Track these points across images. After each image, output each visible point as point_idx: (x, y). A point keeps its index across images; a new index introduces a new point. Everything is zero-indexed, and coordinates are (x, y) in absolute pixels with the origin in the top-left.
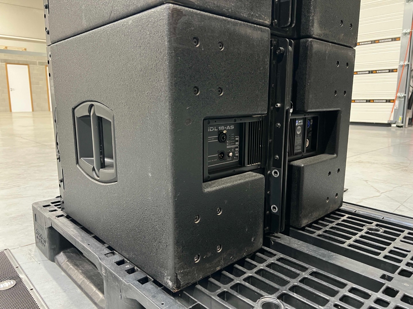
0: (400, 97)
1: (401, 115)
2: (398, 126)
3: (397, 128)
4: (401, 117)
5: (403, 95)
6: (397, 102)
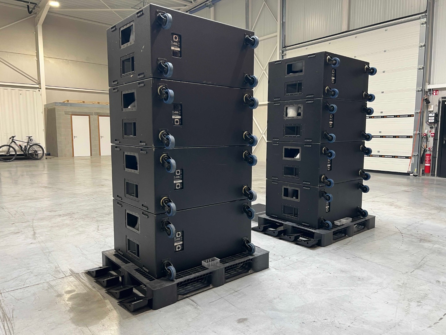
0: (414, 155)
1: (416, 168)
2: (414, 175)
3: (414, 177)
4: (416, 169)
5: (416, 154)
6: (413, 158)
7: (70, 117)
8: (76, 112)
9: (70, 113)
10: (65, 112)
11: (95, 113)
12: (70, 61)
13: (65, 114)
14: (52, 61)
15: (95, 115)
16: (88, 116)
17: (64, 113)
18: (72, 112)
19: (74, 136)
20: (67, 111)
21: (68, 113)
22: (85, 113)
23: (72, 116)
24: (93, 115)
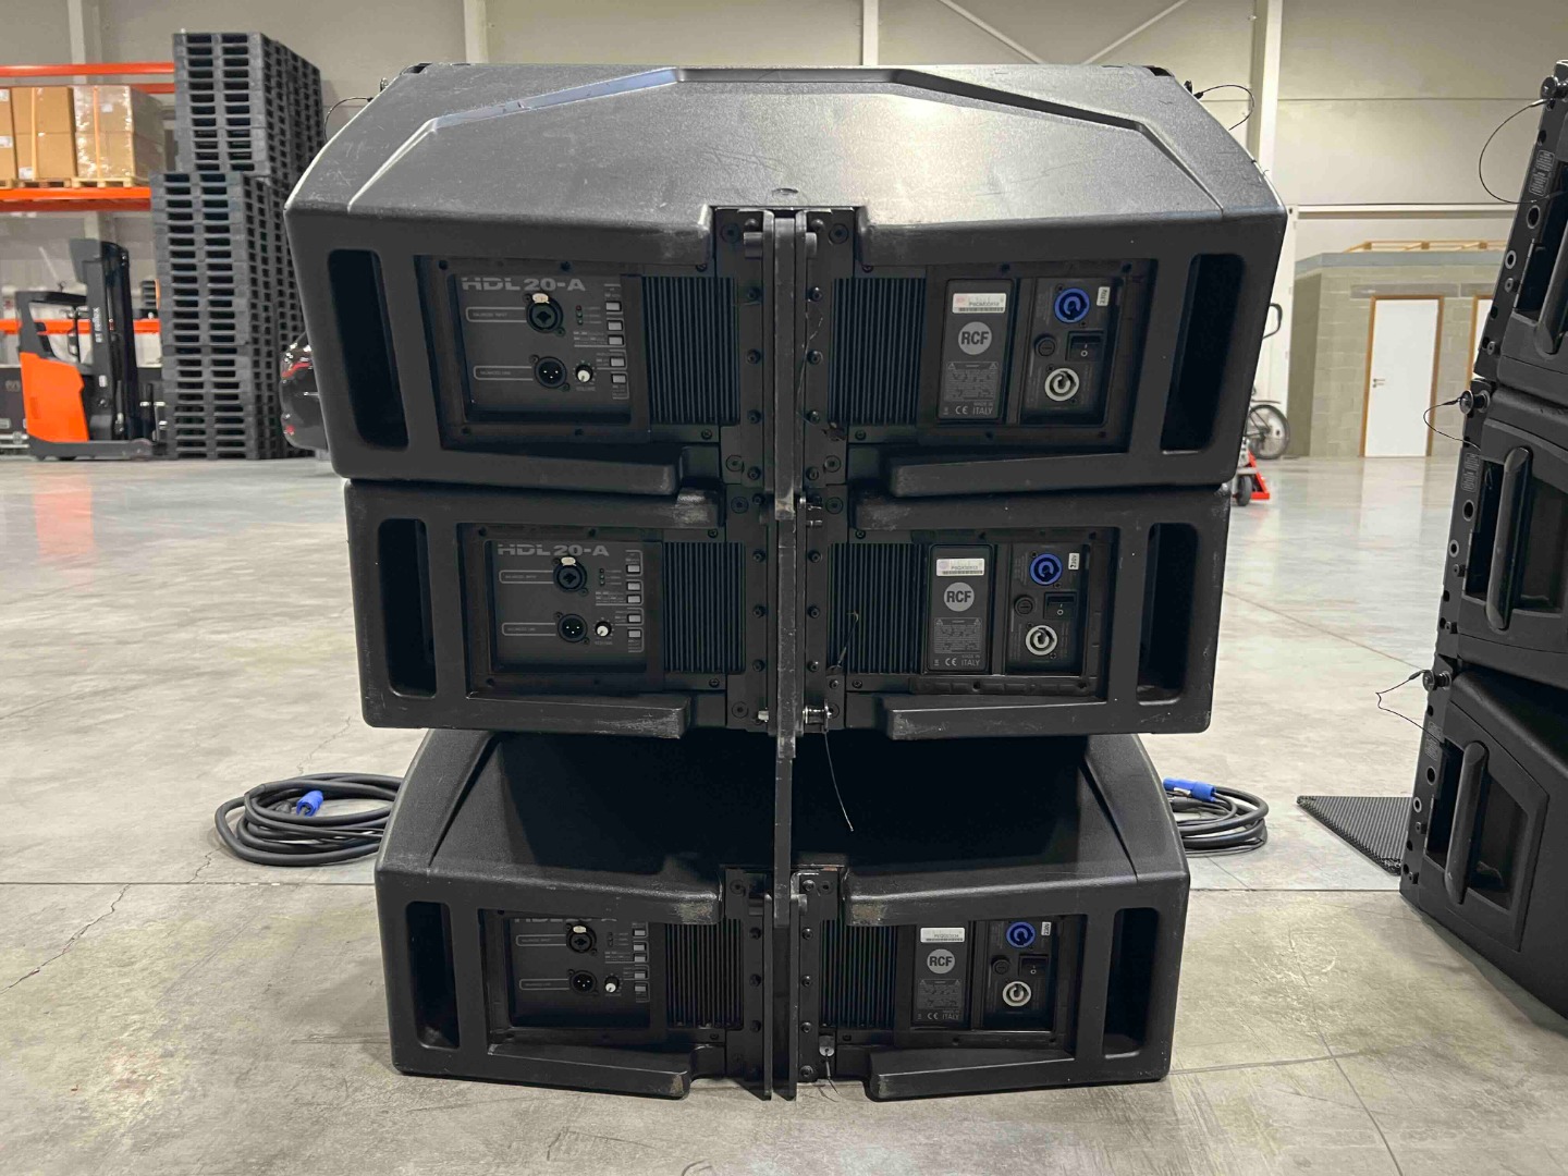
7: (1368, 307)
8: (1393, 287)
9: (1371, 291)
10: (1353, 287)
11: (1464, 286)
12: (1360, 103)
13: (1355, 295)
14: (1299, 112)
15: (1463, 295)
16: (1436, 302)
17: (1348, 292)
18: (1376, 287)
19: (1375, 380)
20: (1362, 283)
21: (1364, 292)
22: (1426, 286)
23: (1378, 302)
24: (1455, 295)
